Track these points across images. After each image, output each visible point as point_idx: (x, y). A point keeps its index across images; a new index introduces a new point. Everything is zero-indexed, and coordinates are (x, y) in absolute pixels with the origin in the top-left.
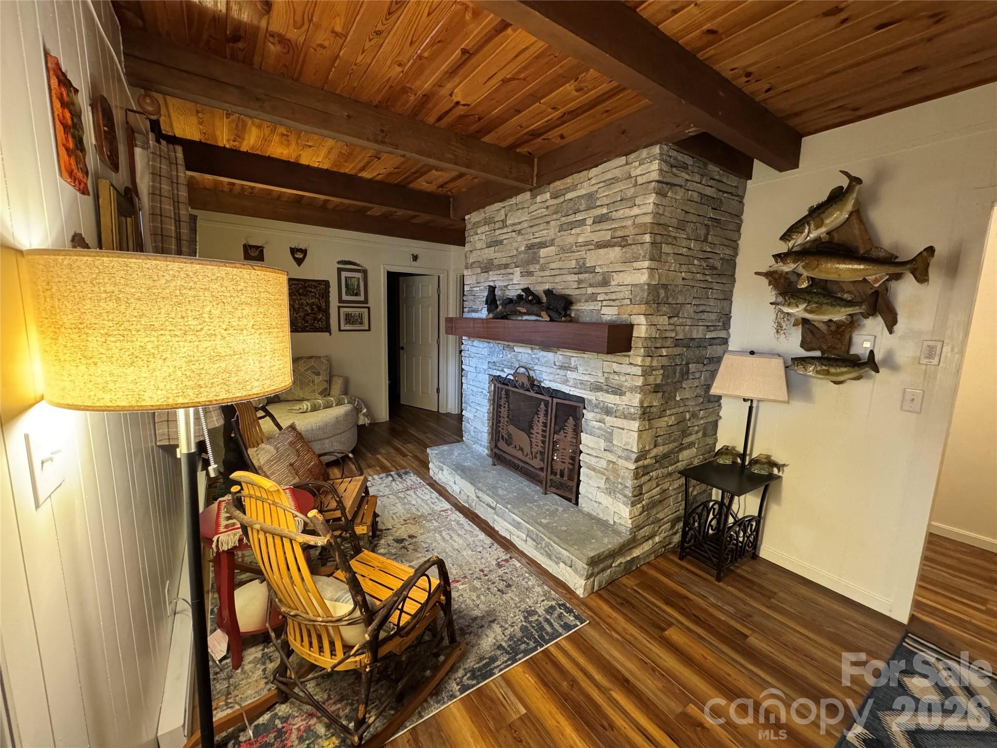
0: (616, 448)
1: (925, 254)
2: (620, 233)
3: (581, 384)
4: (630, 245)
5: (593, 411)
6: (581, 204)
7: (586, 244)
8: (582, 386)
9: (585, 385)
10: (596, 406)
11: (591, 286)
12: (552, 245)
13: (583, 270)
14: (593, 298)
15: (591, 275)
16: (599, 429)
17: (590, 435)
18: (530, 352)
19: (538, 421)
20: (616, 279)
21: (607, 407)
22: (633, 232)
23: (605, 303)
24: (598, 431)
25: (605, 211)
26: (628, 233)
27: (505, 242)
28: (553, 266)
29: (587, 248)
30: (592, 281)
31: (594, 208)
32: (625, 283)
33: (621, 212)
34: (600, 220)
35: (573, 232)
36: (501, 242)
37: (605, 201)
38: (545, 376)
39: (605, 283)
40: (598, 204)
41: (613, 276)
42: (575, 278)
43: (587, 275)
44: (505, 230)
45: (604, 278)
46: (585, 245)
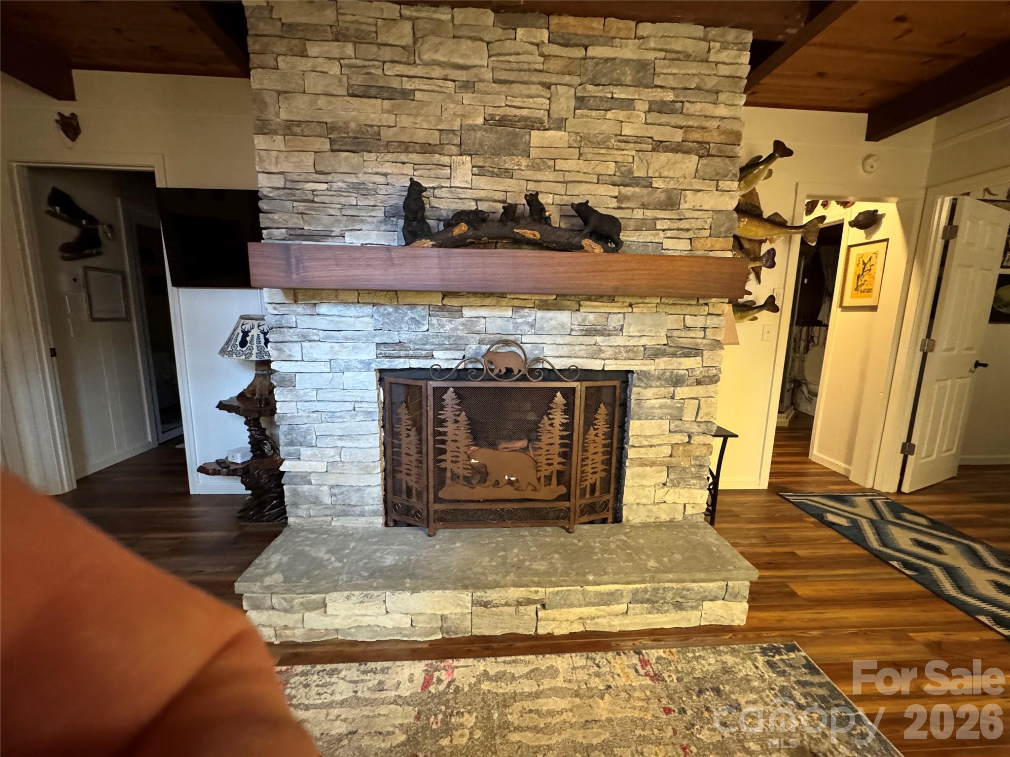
0: (688, 425)
1: (815, 221)
2: (695, 136)
3: (628, 352)
4: (713, 156)
5: (651, 386)
6: (624, 74)
7: (638, 140)
8: (631, 355)
9: (636, 352)
10: (659, 378)
11: (644, 206)
12: (559, 128)
13: (627, 181)
14: (649, 225)
15: (645, 191)
16: (660, 407)
17: (646, 419)
18: (509, 313)
19: (551, 425)
20: (689, 201)
21: (677, 376)
22: (718, 140)
23: (669, 233)
24: (660, 411)
25: (670, 96)
26: (709, 139)
27: (418, 95)
28: (560, 165)
29: (638, 147)
30: (645, 200)
31: (652, 87)
32: (704, 208)
33: (698, 106)
34: (659, 108)
35: (609, 115)
36: (407, 95)
37: (671, 82)
38: (548, 351)
39: (671, 202)
40: (658, 81)
41: (685, 196)
42: (615, 191)
43: (637, 189)
44: (413, 71)
45: (669, 198)
46: (635, 142)
